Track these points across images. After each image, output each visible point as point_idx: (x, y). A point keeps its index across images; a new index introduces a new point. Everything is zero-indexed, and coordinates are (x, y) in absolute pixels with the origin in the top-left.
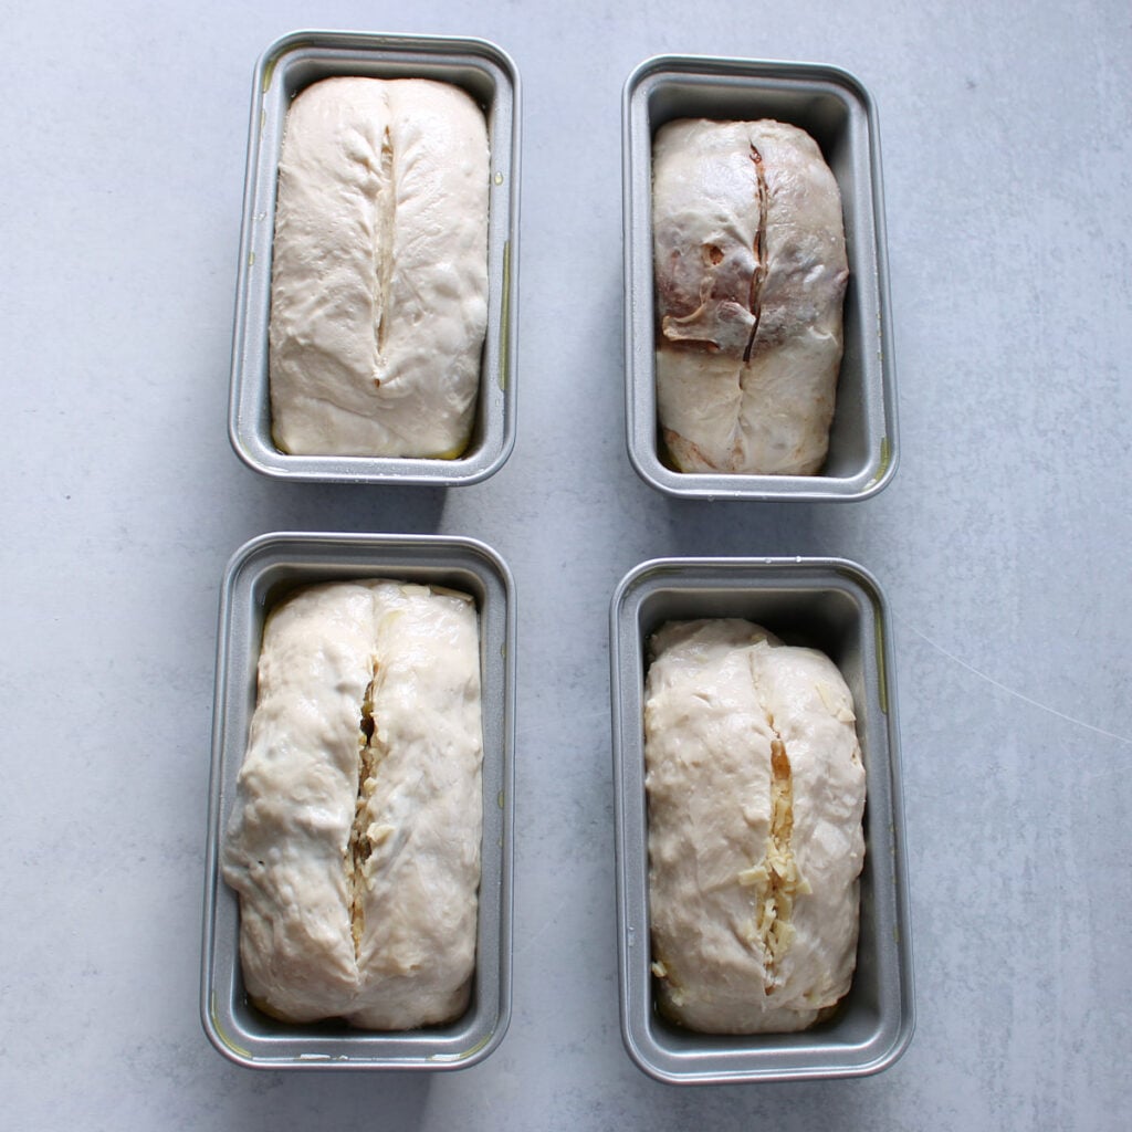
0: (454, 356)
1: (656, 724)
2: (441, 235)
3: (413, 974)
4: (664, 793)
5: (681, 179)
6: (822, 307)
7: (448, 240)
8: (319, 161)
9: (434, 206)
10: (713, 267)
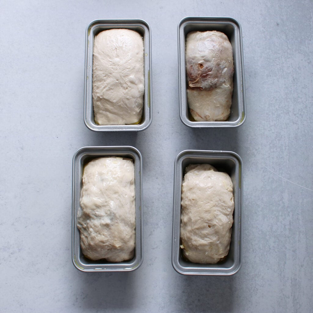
0: (136, 99)
1: (184, 189)
2: (130, 69)
3: (119, 248)
4: (185, 206)
5: (193, 47)
6: (227, 79)
7: (133, 70)
8: (103, 52)
9: (129, 62)
10: (201, 69)
